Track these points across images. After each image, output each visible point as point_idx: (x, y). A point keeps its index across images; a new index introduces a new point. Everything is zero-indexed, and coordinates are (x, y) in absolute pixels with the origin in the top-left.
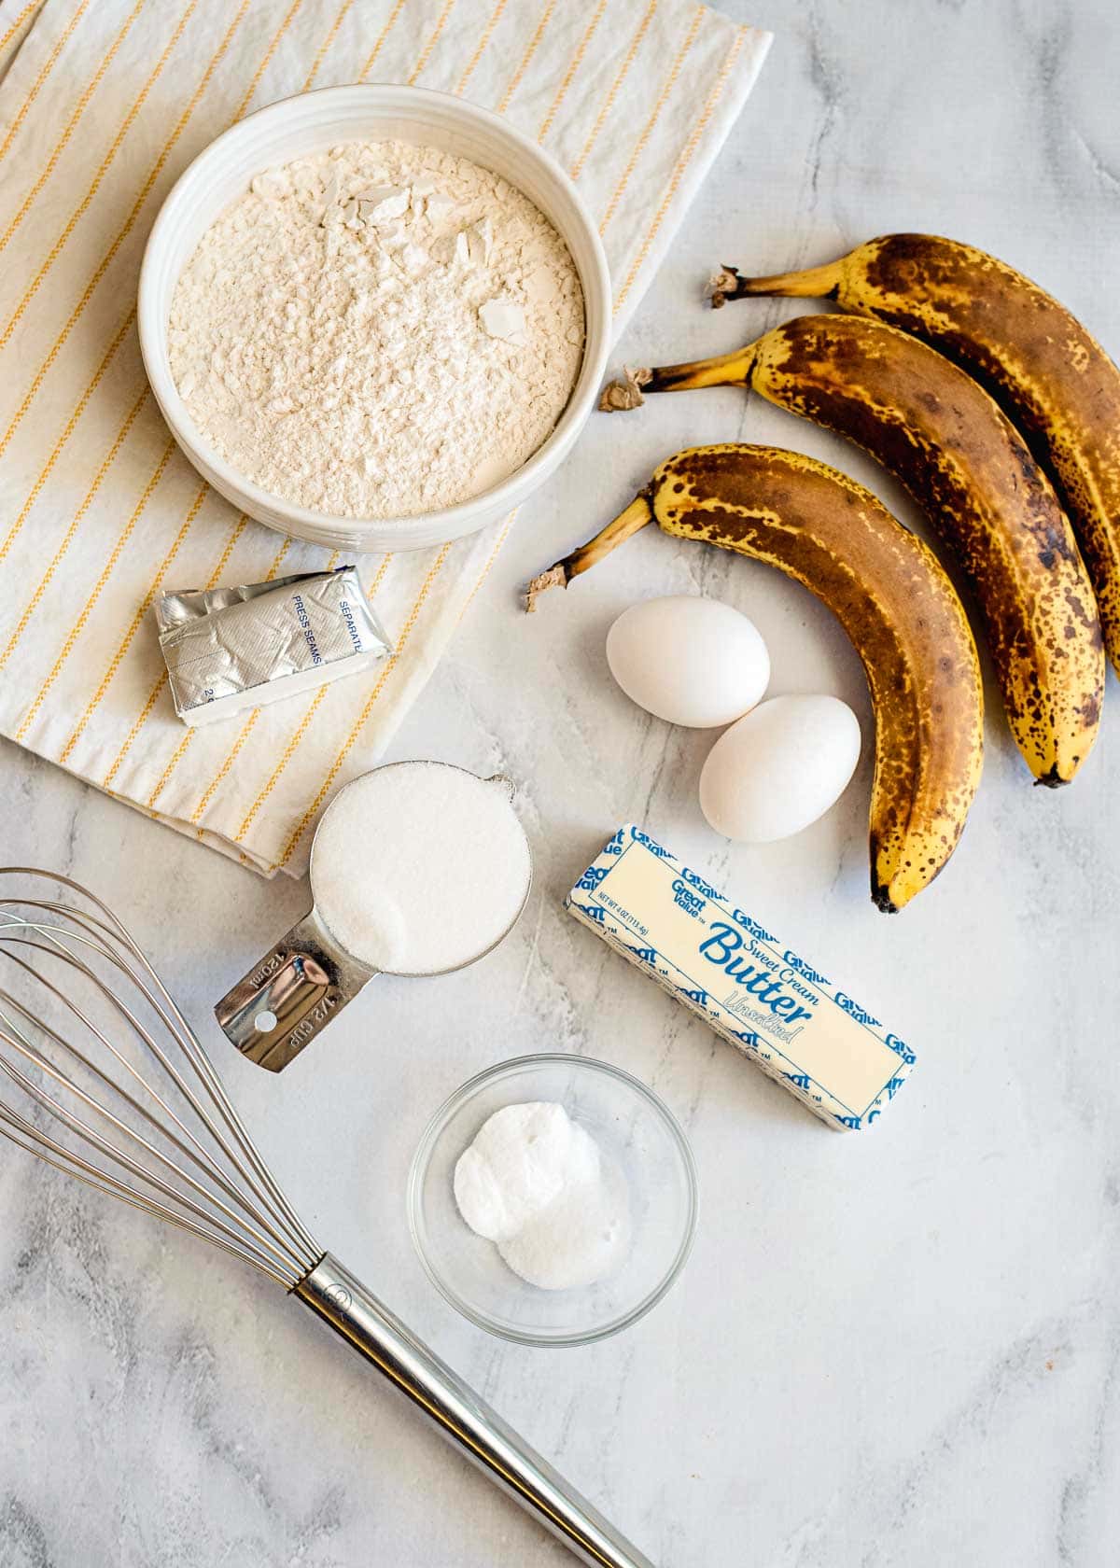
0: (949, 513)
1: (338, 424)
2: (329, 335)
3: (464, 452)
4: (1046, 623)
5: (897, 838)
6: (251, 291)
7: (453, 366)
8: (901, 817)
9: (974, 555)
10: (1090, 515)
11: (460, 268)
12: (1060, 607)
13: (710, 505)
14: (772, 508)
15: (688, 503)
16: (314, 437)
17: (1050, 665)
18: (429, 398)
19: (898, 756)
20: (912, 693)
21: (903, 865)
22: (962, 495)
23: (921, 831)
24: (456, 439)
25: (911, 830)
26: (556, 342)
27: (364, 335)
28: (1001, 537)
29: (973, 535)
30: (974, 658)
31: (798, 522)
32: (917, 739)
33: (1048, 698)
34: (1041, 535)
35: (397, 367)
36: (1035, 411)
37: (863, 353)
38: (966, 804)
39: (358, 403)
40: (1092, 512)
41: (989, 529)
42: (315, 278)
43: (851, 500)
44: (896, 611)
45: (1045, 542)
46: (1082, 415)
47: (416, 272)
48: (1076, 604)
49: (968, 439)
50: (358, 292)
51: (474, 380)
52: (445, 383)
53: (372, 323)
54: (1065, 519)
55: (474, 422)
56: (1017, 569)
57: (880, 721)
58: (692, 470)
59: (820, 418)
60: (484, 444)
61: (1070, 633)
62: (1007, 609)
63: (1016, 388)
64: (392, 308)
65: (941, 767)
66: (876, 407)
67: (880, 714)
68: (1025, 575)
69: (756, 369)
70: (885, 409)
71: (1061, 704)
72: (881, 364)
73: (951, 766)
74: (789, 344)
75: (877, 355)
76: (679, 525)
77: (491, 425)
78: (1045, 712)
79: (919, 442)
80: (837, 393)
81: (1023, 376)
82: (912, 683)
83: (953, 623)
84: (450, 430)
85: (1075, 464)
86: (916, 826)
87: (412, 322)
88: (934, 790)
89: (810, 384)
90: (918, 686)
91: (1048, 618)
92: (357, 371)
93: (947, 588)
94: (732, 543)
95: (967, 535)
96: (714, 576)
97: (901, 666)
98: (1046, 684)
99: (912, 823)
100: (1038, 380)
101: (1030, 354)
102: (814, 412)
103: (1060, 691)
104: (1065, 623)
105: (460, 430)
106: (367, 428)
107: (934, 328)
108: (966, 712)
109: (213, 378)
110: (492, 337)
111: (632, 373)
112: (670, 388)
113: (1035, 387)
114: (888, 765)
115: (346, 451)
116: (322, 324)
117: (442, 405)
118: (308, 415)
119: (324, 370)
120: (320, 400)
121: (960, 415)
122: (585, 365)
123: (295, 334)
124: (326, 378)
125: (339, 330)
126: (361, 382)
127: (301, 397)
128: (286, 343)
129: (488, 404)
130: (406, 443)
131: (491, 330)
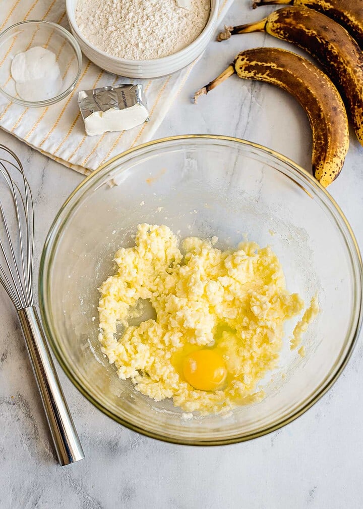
0: (333, 64)
1: (130, 33)
2: (127, 7)
3: (171, 41)
5: (321, 165)
7: (167, 15)
8: (322, 158)
9: (341, 77)
13: (253, 63)
14: (274, 62)
15: (246, 64)
16: (122, 37)
18: (159, 24)
19: (320, 139)
20: (324, 118)
21: (324, 173)
22: (337, 56)
23: (329, 161)
24: (169, 37)
25: (326, 161)
26: (201, 9)
27: (138, 7)
28: (350, 69)
29: (341, 70)
30: (344, 108)
31: (282, 66)
32: (326, 132)
35: (149, 15)
36: (360, 32)
37: (303, 14)
38: (344, 154)
39: (136, 27)
41: (346, 67)
43: (300, 59)
44: (317, 92)
49: (338, 39)
51: (174, 20)
52: (165, 20)
53: (141, 3)
55: (174, 32)
56: (356, 79)
57: (314, 130)
58: (247, 54)
59: (289, 38)
60: (178, 39)
62: (353, 93)
63: (353, 25)
65: (335, 141)
66: (307, 31)
67: (313, 127)
68: (358, 81)
69: (267, 24)
70: (310, 31)
72: (308, 18)
73: (338, 141)
74: (278, 14)
75: (307, 15)
76: (243, 72)
77: (180, 34)
79: (321, 41)
80: (294, 28)
82: (323, 115)
83: (336, 97)
84: (167, 34)
87: (154, 3)
88: (333, 148)
89: (285, 25)
90: (325, 116)
92: (136, 17)
93: (333, 86)
94: (262, 76)
95: (339, 71)
96: (256, 92)
97: (319, 110)
99: (326, 159)
100: (360, 22)
101: (357, 14)
102: (287, 36)
105: (170, 35)
106: (139, 34)
107: (325, 8)
108: (342, 124)
109: (90, 23)
110: (180, 8)
111: (227, 27)
112: (240, 32)
113: (359, 24)
114: (317, 143)
115: (133, 41)
116: (125, 5)
117: (164, 27)
118: (120, 31)
119: (125, 17)
120: (124, 26)
121: (335, 32)
122: (210, 16)
123: (116, 8)
124: (126, 19)
125: (130, 5)
126: (137, 21)
127: (118, 26)
128: (113, 11)
129: (179, 27)
130: (152, 38)
131: (180, 5)
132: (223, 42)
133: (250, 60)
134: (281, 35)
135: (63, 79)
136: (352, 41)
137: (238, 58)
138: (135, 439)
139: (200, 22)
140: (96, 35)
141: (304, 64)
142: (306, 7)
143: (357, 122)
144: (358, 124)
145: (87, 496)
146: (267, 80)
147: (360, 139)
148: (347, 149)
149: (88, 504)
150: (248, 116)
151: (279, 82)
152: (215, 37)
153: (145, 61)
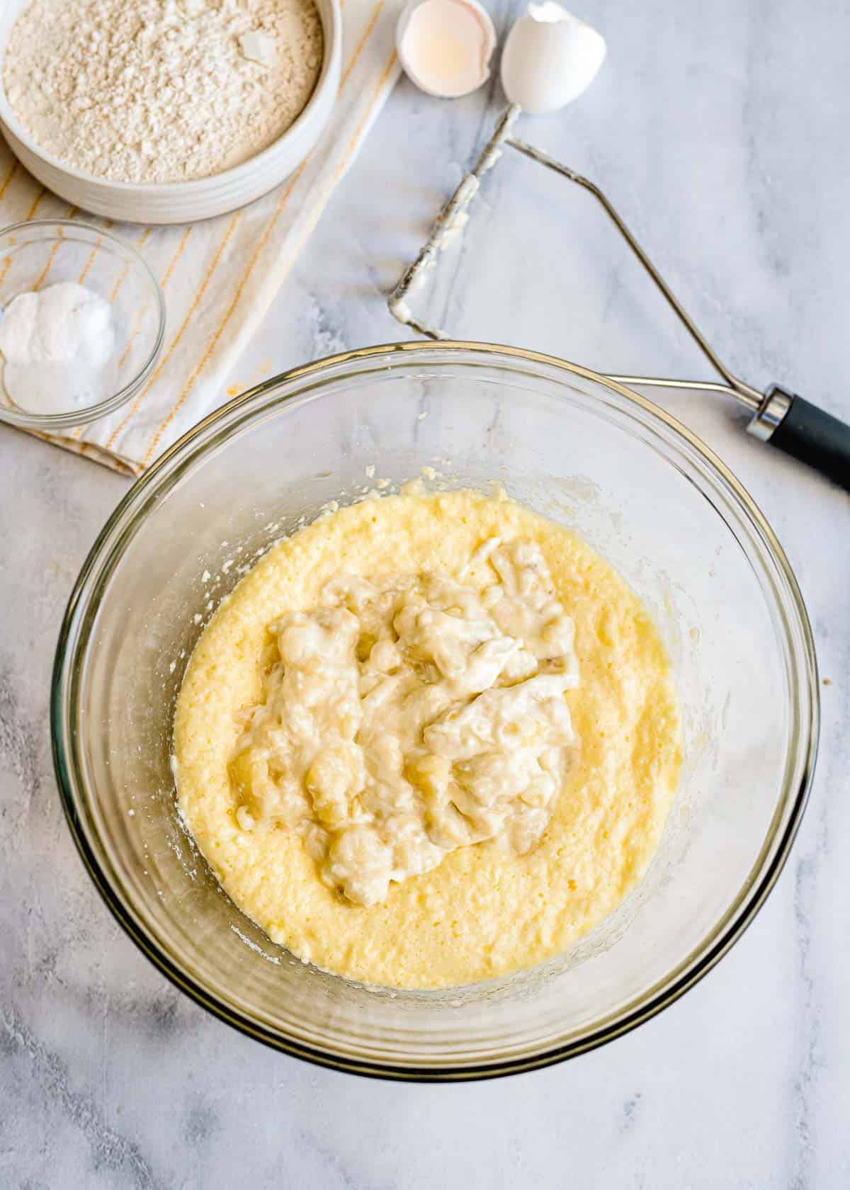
1: (124, 116)
2: (122, 53)
3: (221, 141)
6: (68, 25)
7: (216, 77)
11: (228, 11)
16: (104, 125)
18: (195, 99)
24: (215, 131)
26: (299, 65)
27: (149, 53)
35: (171, 75)
39: (140, 102)
42: (116, 15)
47: (194, 13)
50: (147, 23)
51: (232, 89)
52: (208, 89)
53: (155, 45)
55: (229, 119)
60: (237, 135)
64: (172, 34)
77: (243, 123)
84: (210, 124)
87: (187, 46)
92: (141, 78)
105: (218, 124)
106: (146, 120)
109: (34, 86)
110: (248, 60)
115: (129, 137)
116: (118, 46)
117: (205, 105)
118: (101, 110)
119: (116, 78)
120: (111, 99)
122: (320, 82)
123: (97, 53)
124: (119, 82)
125: (130, 49)
126: (143, 87)
127: (98, 97)
128: (90, 60)
129: (242, 108)
130: (175, 133)
131: (248, 54)
139: (292, 95)
140: (45, 114)
145: (106, 1134)
149: (108, 1152)
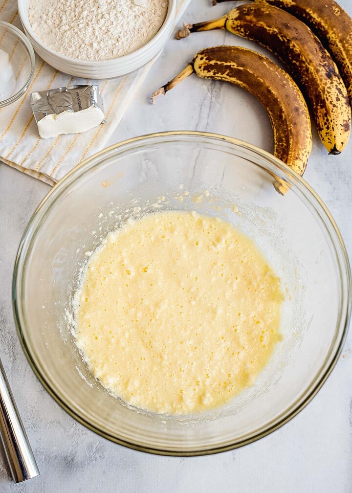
0: (295, 63)
1: (84, 32)
2: (81, 5)
4: (329, 96)
7: (123, 13)
8: (284, 161)
9: (304, 76)
10: (343, 63)
12: (334, 91)
13: (213, 62)
14: (234, 62)
15: (205, 63)
16: (76, 37)
17: (331, 110)
18: (115, 23)
19: (282, 141)
20: (285, 119)
22: (299, 55)
23: (291, 164)
24: (124, 37)
26: (158, 7)
27: (93, 5)
28: (312, 68)
29: (303, 69)
30: (306, 109)
31: (243, 66)
32: (288, 134)
33: (331, 121)
34: (326, 68)
35: (104, 13)
36: (323, 29)
37: (263, 12)
38: (306, 156)
39: (91, 26)
40: (344, 61)
41: (308, 66)
43: (261, 58)
44: (278, 92)
45: (328, 70)
46: (339, 30)
48: (339, 90)
49: (300, 37)
51: (130, 18)
52: (120, 19)
54: (334, 64)
55: (130, 31)
56: (318, 78)
57: (275, 131)
58: (207, 53)
59: (250, 36)
60: (134, 38)
61: (338, 99)
62: (316, 93)
63: (316, 22)
65: (297, 143)
66: (268, 28)
67: (275, 128)
68: (321, 80)
69: (227, 21)
70: (271, 29)
71: (336, 123)
72: (269, 15)
73: (300, 143)
74: (238, 11)
75: (268, 12)
76: (203, 71)
77: (136, 32)
78: (331, 126)
79: (283, 39)
80: (255, 25)
81: (318, 18)
82: (285, 116)
83: (298, 97)
84: (122, 34)
85: (337, 46)
86: (289, 163)
88: (295, 151)
89: (246, 23)
90: (287, 117)
91: (330, 94)
92: (90, 15)
93: (295, 86)
94: (221, 76)
95: (301, 70)
96: (216, 91)
97: (281, 111)
98: (330, 117)
99: (288, 162)
100: (323, 19)
101: (320, 11)
102: (247, 34)
103: (335, 119)
104: (336, 96)
105: (125, 34)
106: (94, 33)
107: (287, 5)
108: (305, 125)
109: (43, 22)
110: (136, 5)
111: (186, 25)
112: (199, 30)
113: (322, 21)
114: (278, 145)
115: (87, 41)
116: (79, 2)
117: (119, 26)
118: (74, 30)
119: (79, 16)
120: (78, 25)
121: (297, 30)
122: (168, 14)
123: (70, 6)
124: (80, 18)
125: (84, 4)
126: (92, 19)
127: (72, 25)
128: (67, 9)
129: (135, 26)
130: (107, 38)
131: (136, 3)
132: (182, 39)
133: (209, 59)
134: (242, 32)
135: (16, 79)
136: (315, 39)
137: (197, 57)
138: (92, 454)
139: (157, 20)
140: (49, 34)
141: (265, 63)
142: (267, 4)
143: (320, 123)
144: (321, 125)
146: (227, 80)
147: (323, 140)
148: (310, 151)
150: (208, 117)
151: (239, 82)
152: (174, 35)
153: (99, 62)
